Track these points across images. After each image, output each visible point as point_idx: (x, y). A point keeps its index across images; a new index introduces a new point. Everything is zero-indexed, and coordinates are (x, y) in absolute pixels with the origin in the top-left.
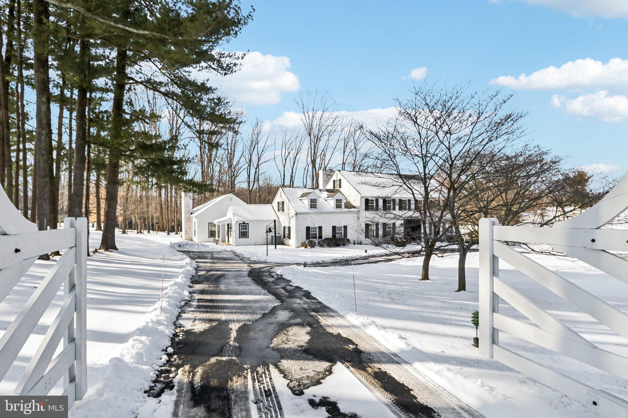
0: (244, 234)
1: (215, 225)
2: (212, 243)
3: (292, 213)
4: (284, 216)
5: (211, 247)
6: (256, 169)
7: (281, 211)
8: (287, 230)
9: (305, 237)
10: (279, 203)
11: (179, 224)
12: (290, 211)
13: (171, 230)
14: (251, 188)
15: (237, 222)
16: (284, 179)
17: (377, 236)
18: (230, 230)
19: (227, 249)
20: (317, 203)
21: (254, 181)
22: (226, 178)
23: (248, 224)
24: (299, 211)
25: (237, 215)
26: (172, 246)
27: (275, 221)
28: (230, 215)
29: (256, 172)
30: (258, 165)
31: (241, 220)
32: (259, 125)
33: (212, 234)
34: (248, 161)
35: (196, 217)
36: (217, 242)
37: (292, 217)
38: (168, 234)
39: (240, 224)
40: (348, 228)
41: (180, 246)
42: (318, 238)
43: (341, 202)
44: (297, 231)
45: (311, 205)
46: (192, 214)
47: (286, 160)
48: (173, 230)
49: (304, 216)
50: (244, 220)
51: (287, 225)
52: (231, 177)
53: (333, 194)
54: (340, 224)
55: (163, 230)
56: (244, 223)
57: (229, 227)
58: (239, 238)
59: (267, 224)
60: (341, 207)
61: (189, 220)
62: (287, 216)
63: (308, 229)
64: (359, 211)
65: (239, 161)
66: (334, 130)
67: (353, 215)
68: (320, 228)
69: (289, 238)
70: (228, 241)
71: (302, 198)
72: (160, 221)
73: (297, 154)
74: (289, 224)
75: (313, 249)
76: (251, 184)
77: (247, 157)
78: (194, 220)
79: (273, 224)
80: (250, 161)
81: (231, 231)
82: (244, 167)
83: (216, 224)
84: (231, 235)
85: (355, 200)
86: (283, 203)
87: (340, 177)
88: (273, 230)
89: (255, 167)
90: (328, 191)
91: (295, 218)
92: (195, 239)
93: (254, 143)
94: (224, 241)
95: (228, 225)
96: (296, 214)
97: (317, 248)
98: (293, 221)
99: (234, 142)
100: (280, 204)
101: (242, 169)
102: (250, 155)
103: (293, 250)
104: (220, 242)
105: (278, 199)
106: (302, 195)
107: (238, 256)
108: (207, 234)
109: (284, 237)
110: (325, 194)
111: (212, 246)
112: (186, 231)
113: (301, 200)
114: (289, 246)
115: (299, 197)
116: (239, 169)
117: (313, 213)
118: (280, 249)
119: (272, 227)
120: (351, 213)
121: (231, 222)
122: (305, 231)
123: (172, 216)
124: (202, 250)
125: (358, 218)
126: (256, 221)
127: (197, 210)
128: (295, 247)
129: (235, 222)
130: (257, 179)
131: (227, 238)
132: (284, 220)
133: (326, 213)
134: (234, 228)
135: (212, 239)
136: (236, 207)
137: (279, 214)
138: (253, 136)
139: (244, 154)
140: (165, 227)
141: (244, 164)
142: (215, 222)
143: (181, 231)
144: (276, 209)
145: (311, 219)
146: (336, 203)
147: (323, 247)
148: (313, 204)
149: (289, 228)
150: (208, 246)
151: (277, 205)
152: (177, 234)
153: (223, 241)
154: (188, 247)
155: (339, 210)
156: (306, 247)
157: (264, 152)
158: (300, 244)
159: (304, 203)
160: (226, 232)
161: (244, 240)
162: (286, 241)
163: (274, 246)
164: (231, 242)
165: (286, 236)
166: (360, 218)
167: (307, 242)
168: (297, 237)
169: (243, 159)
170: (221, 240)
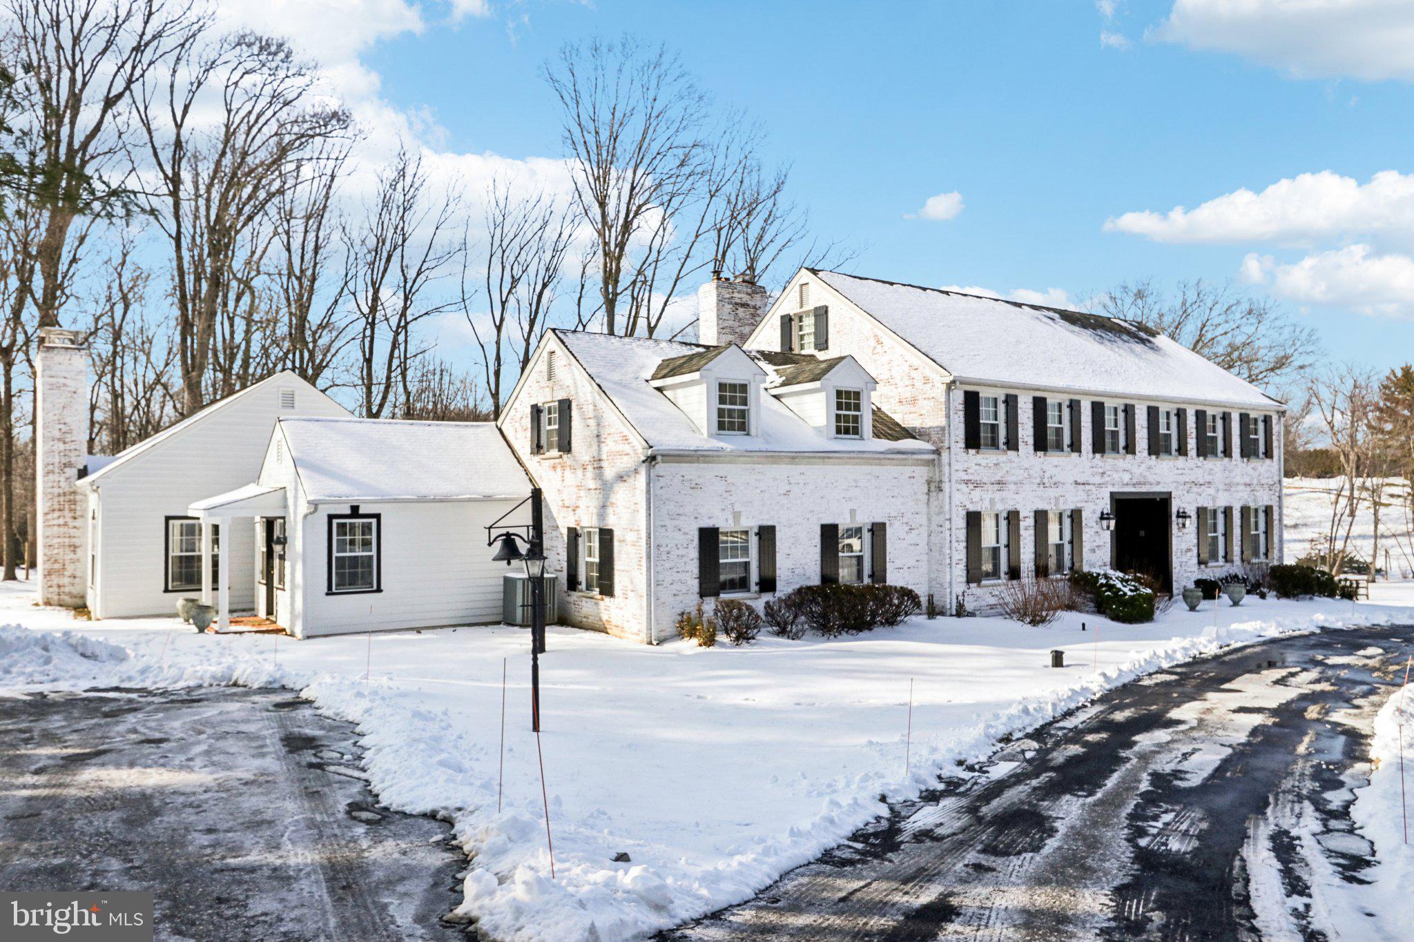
0: (353, 572)
1: (198, 527)
2: (173, 625)
3: (625, 455)
4: (573, 476)
6: (397, 333)
7: (555, 452)
8: (589, 547)
9: (695, 584)
10: (536, 411)
12: (609, 446)
15: (315, 505)
16: (497, 373)
17: (1014, 573)
18: (277, 549)
20: (751, 409)
23: (378, 517)
24: (668, 440)
25: (316, 468)
28: (277, 471)
30: (403, 323)
31: (341, 495)
34: (366, 310)
36: (202, 618)
37: (621, 478)
39: (331, 517)
40: (889, 532)
42: (754, 588)
43: (857, 408)
44: (654, 552)
45: (721, 413)
46: (83, 473)
47: (503, 304)
49: (691, 471)
50: (356, 496)
51: (587, 520)
54: (853, 512)
56: (355, 509)
57: (276, 535)
58: (330, 592)
59: (491, 514)
60: (856, 431)
61: (68, 503)
62: (590, 472)
63: (709, 539)
64: (937, 452)
65: (330, 311)
67: (908, 470)
68: (767, 534)
69: (607, 590)
70: (270, 611)
71: (669, 381)
73: (545, 286)
74: (602, 515)
75: (745, 649)
79: (524, 516)
80: (374, 308)
81: (282, 558)
83: (208, 518)
84: (282, 580)
85: (914, 401)
86: (565, 407)
87: (818, 294)
88: (527, 549)
89: (393, 327)
91: (641, 480)
92: (94, 601)
94: (251, 610)
95: (270, 524)
96: (651, 459)
97: (768, 646)
98: (630, 497)
99: (310, 246)
100: (544, 417)
101: (342, 340)
102: (373, 284)
104: (221, 619)
105: (532, 393)
106: (660, 368)
108: (156, 572)
109: (573, 583)
112: (54, 561)
113: (659, 389)
114: (603, 630)
115: (649, 376)
116: (332, 340)
117: (733, 458)
118: (563, 653)
119: (523, 532)
120: (903, 463)
121: (285, 507)
122: (693, 553)
125: (935, 486)
126: (422, 500)
128: (644, 636)
129: (303, 509)
131: (262, 591)
132: (574, 495)
133: (796, 457)
134: (298, 544)
137: (541, 465)
138: (386, 217)
139: (351, 282)
141: (349, 314)
142: (195, 509)
144: (523, 443)
145: (720, 487)
146: (834, 411)
147: (795, 637)
148: (733, 410)
149: (606, 537)
151: (527, 420)
153: (242, 610)
155: (848, 444)
156: (710, 641)
157: (423, 277)
158: (668, 624)
159: (680, 403)
160: (259, 564)
161: (353, 605)
162: (586, 604)
164: (283, 620)
165: (582, 577)
166: (946, 487)
167: (707, 612)
168: (654, 584)
169: (347, 298)
170: (224, 606)
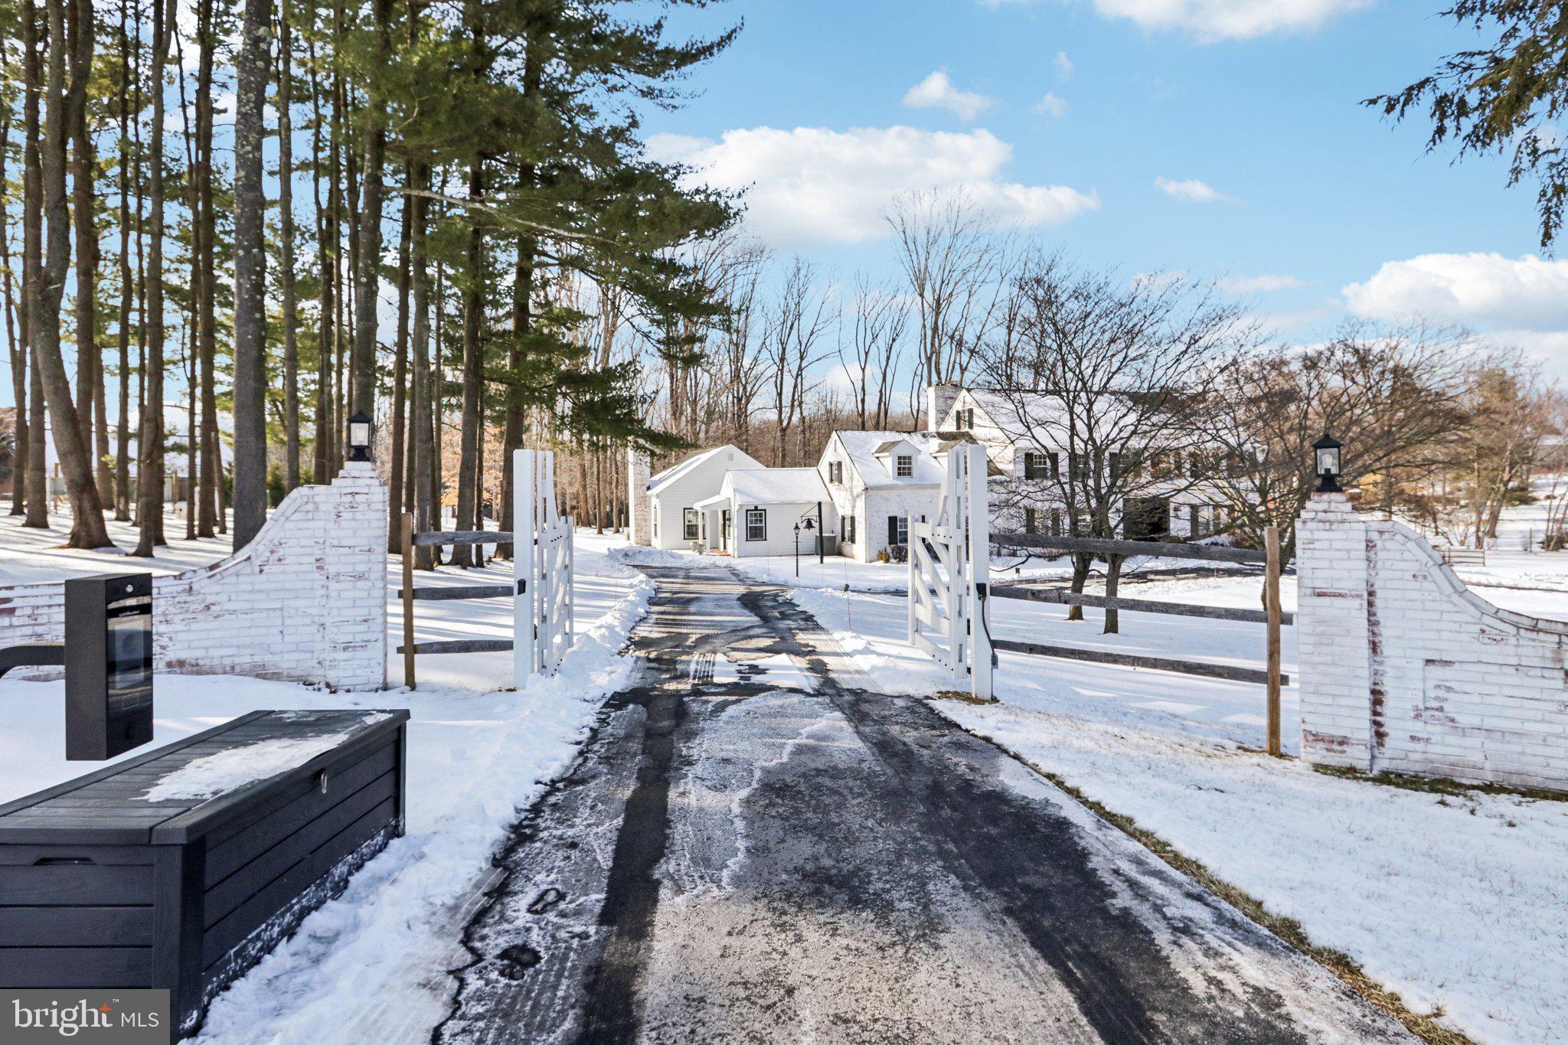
0: (756, 533)
1: (697, 513)
2: (690, 552)
3: (859, 487)
4: (843, 494)
5: (687, 559)
6: (796, 379)
7: (837, 483)
8: (848, 523)
9: (887, 540)
10: (831, 465)
11: (623, 510)
12: (855, 483)
13: (604, 521)
14: (785, 423)
15: (741, 506)
16: (863, 401)
18: (727, 523)
19: (718, 563)
20: (914, 466)
21: (793, 406)
22: (726, 400)
23: (765, 510)
24: (873, 481)
25: (742, 492)
26: (613, 555)
27: (820, 504)
28: (727, 491)
29: (795, 386)
30: (800, 369)
31: (751, 502)
32: (803, 272)
33: (691, 532)
34: (777, 360)
35: (658, 496)
36: (700, 549)
37: (857, 496)
38: (600, 532)
39: (747, 511)
41: (626, 555)
44: (869, 526)
45: (899, 469)
46: (649, 488)
47: (867, 354)
48: (609, 524)
49: (884, 493)
50: (756, 503)
51: (848, 513)
52: (739, 400)
53: (952, 443)
55: (588, 524)
56: (756, 508)
57: (726, 518)
58: (747, 540)
59: (803, 510)
61: (643, 501)
62: (849, 493)
63: (892, 521)
64: (1009, 482)
65: (756, 359)
66: (980, 279)
67: (996, 490)
69: (853, 541)
70: (725, 546)
71: (881, 455)
72: (582, 504)
74: (853, 511)
75: (902, 565)
76: (785, 415)
77: (774, 349)
78: (655, 501)
79: (815, 511)
80: (782, 360)
81: (729, 526)
82: (768, 373)
83: (699, 510)
84: (729, 535)
85: (1003, 457)
86: (840, 464)
87: (970, 403)
88: (816, 525)
89: (794, 374)
90: (941, 436)
91: (864, 497)
92: (657, 543)
93: (792, 317)
94: (718, 546)
95: (724, 512)
96: (867, 489)
98: (861, 503)
100: (834, 467)
101: (763, 378)
102: (782, 345)
103: (861, 567)
104: (707, 550)
105: (829, 456)
106: (880, 448)
107: (737, 575)
108: (679, 530)
109: (843, 539)
110: (935, 443)
111: (689, 556)
112: (637, 525)
113: (878, 458)
114: (852, 557)
115: (873, 451)
116: (757, 379)
117: (904, 487)
118: (831, 565)
119: (814, 518)
121: (730, 506)
122: (886, 527)
123: (608, 492)
124: (669, 565)
126: (782, 503)
127: (660, 481)
128: (865, 560)
129: (737, 507)
130: (797, 402)
131: (721, 540)
132: (845, 502)
133: (932, 486)
134: (735, 521)
135: (691, 543)
136: (741, 474)
137: (832, 487)
138: (789, 299)
139: (768, 342)
140: (592, 517)
141: (767, 367)
142: (697, 506)
143: (627, 525)
144: (827, 478)
145: (898, 500)
148: (904, 467)
149: (853, 519)
150: (681, 557)
151: (828, 468)
152: (617, 531)
153: (714, 546)
154: (641, 557)
156: (887, 561)
158: (875, 555)
159: (885, 464)
160: (720, 528)
161: (757, 545)
162: (847, 547)
163: (817, 559)
164: (730, 550)
165: (846, 535)
167: (889, 550)
168: (869, 539)
169: (765, 354)
170: (708, 546)
